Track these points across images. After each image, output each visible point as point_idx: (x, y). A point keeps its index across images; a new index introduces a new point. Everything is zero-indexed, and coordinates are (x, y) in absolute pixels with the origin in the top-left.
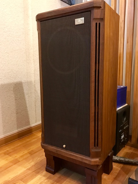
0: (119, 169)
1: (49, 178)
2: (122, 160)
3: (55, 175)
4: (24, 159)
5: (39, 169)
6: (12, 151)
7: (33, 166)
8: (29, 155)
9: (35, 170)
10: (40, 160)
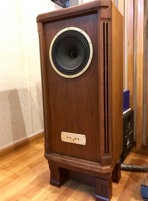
0: (128, 177)
1: (55, 192)
2: (130, 168)
3: (60, 188)
4: (24, 173)
5: (42, 182)
6: (9, 165)
7: (35, 180)
8: (29, 168)
9: (38, 184)
10: (42, 173)
